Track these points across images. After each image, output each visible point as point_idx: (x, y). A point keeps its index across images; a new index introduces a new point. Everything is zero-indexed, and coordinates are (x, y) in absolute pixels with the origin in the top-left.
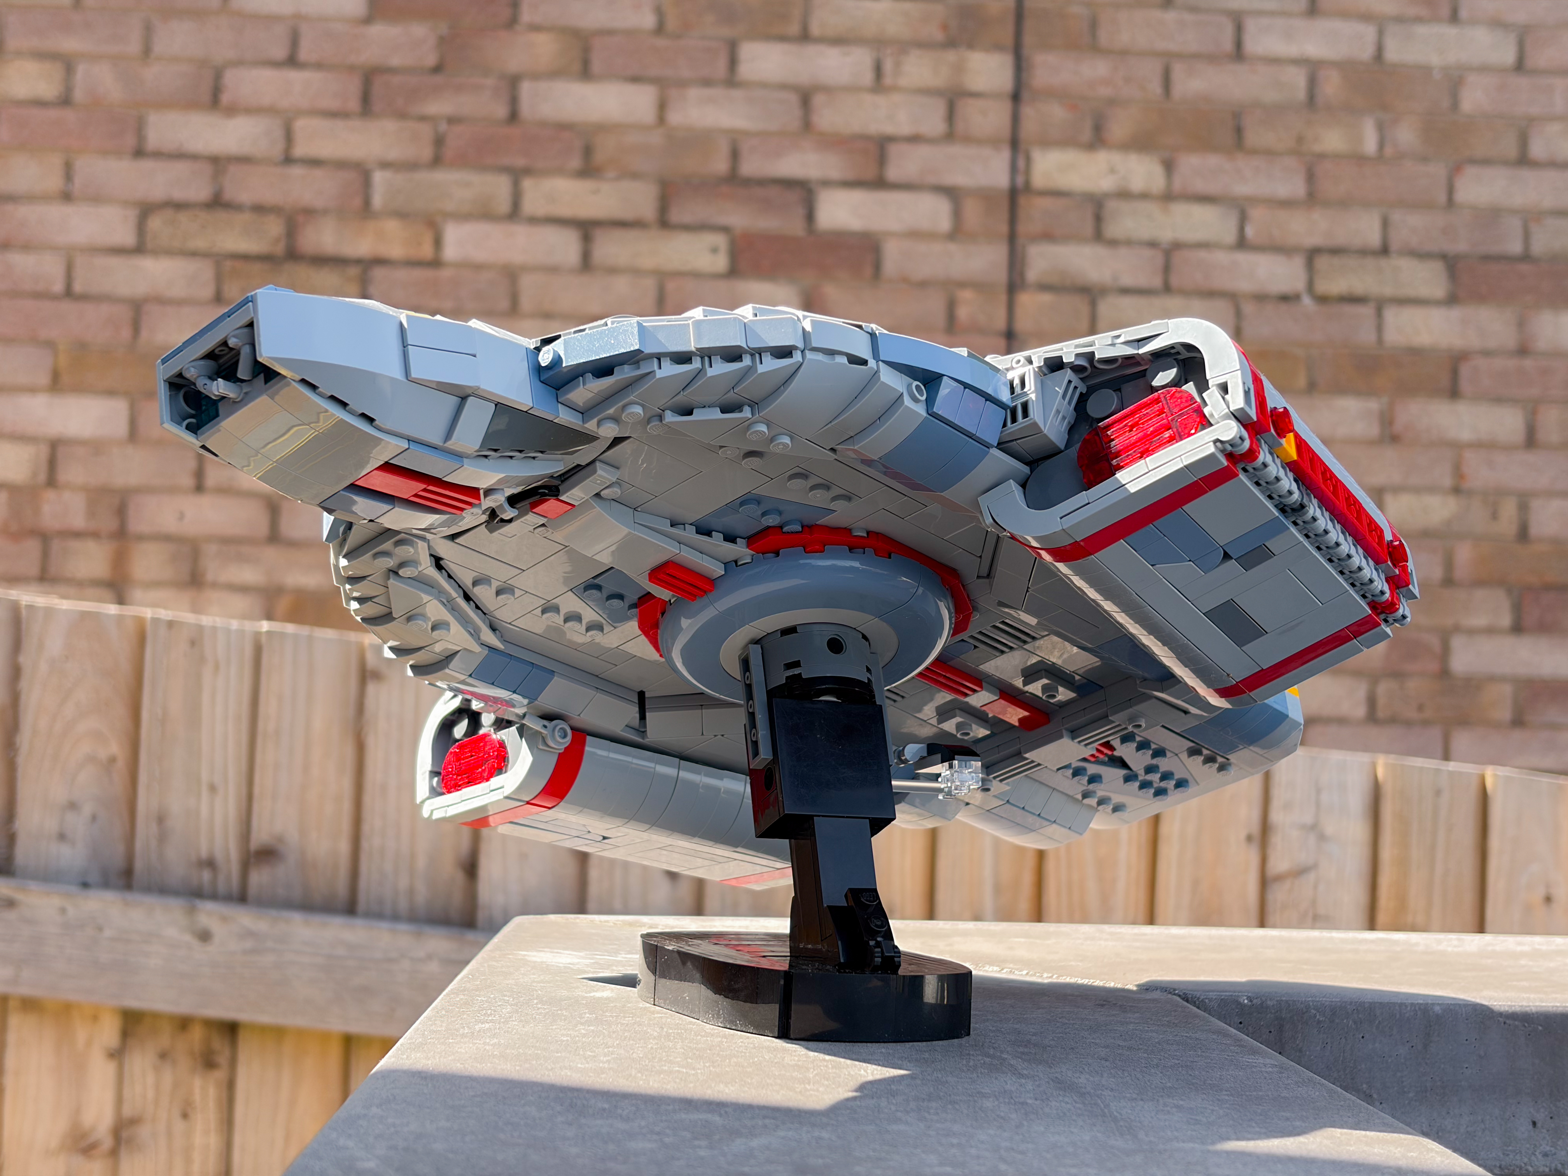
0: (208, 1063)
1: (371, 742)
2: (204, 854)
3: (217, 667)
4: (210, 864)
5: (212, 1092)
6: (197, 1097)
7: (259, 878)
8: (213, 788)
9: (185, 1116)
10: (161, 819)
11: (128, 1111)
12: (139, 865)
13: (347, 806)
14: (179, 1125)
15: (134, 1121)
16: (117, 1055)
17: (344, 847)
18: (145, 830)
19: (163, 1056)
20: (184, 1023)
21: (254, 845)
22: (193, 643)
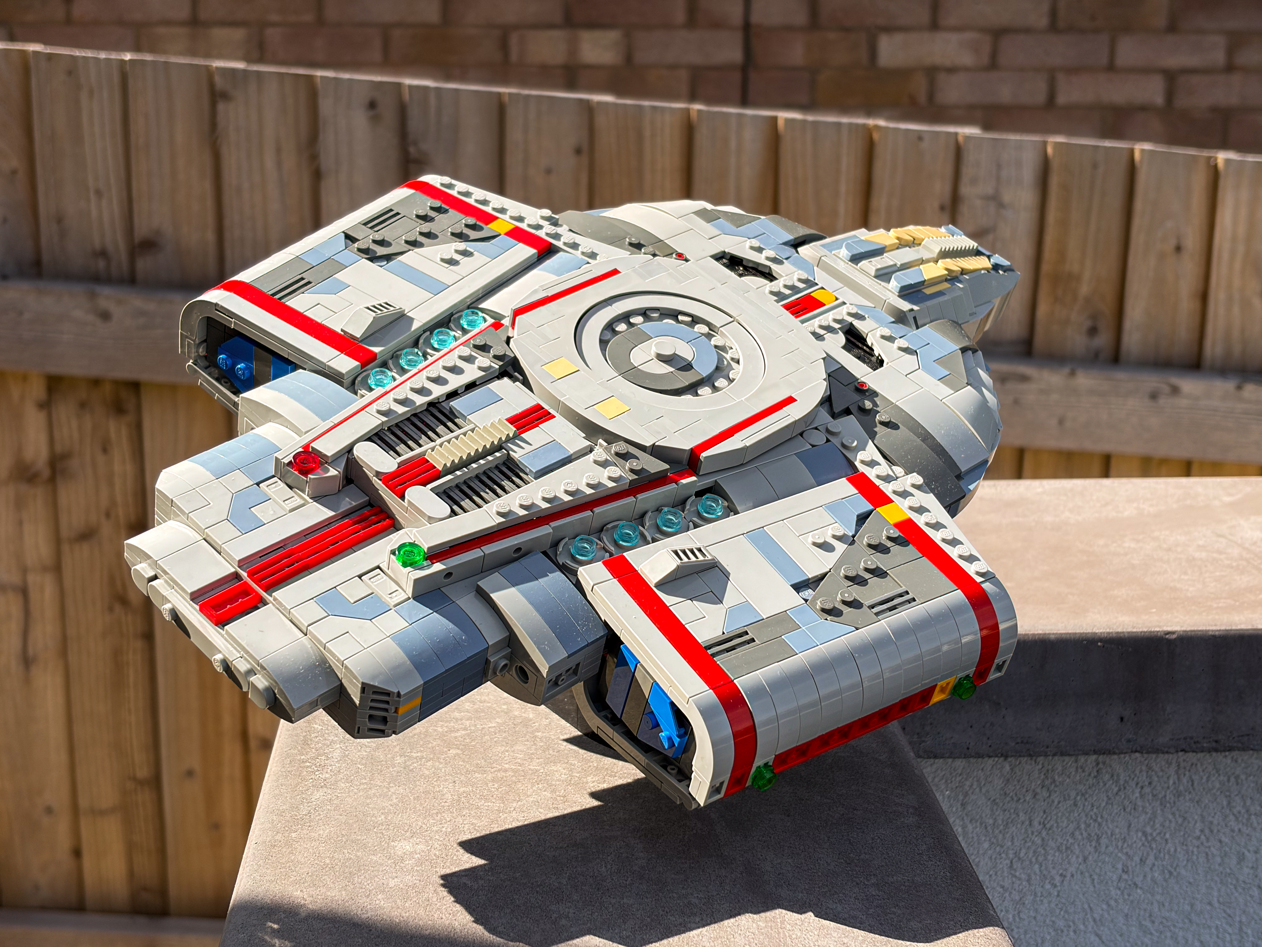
0: (118, 409)
1: (224, 151)
2: (97, 244)
3: (91, 93)
4: (103, 253)
5: (124, 432)
6: (113, 435)
7: (144, 264)
8: (98, 193)
9: (105, 450)
10: (60, 220)
11: (58, 448)
12: (46, 257)
13: (210, 203)
14: (101, 458)
15: (65, 456)
16: (46, 405)
17: (211, 236)
18: (47, 229)
19: (83, 405)
20: (96, 382)
21: (137, 238)
22: (70, 73)
